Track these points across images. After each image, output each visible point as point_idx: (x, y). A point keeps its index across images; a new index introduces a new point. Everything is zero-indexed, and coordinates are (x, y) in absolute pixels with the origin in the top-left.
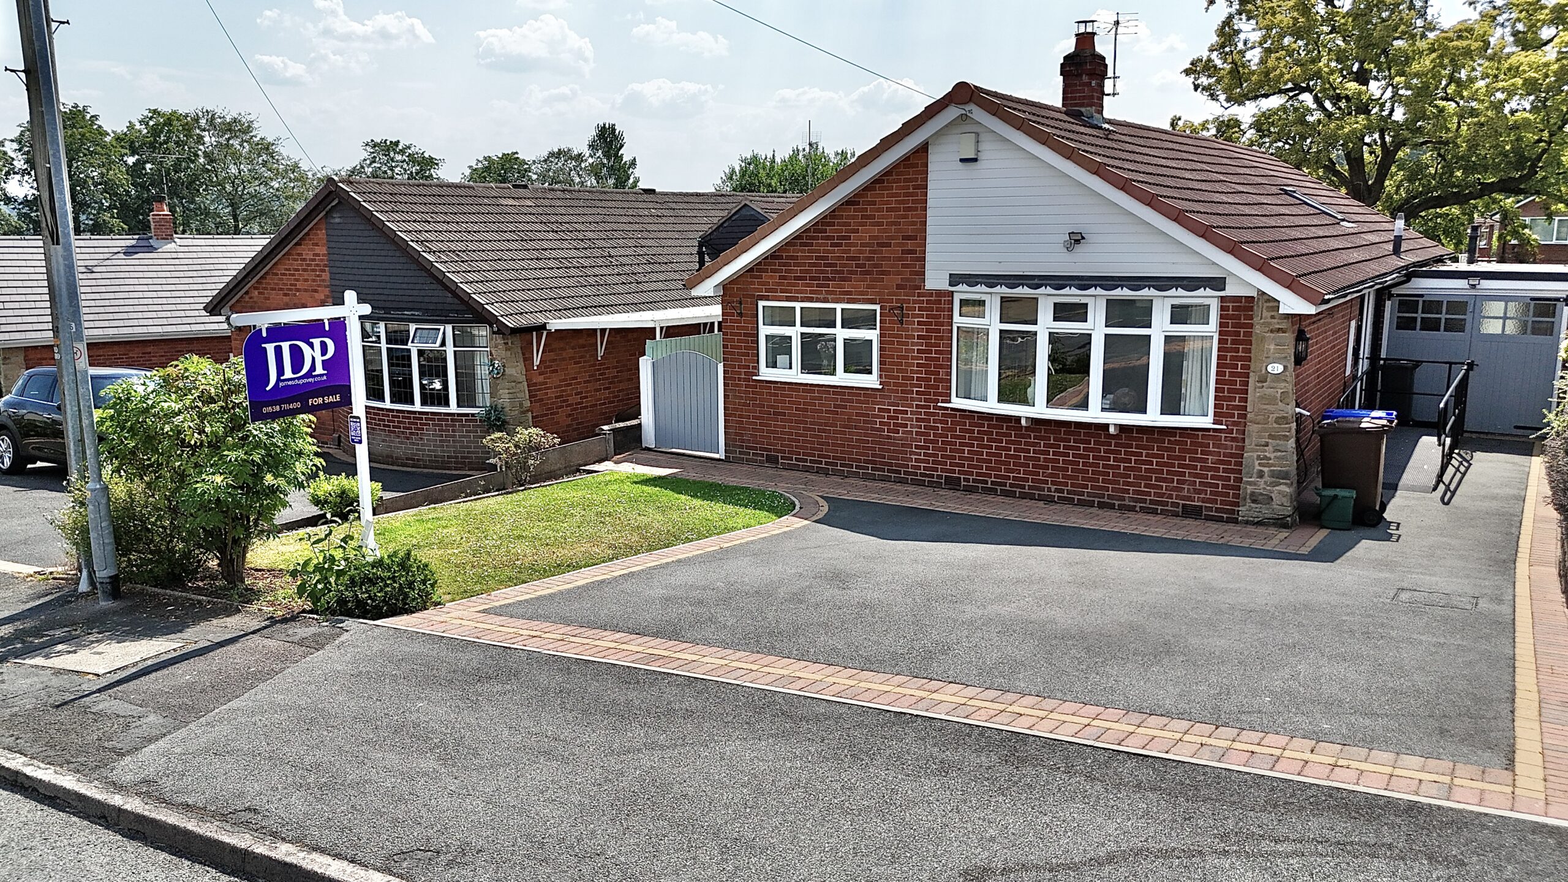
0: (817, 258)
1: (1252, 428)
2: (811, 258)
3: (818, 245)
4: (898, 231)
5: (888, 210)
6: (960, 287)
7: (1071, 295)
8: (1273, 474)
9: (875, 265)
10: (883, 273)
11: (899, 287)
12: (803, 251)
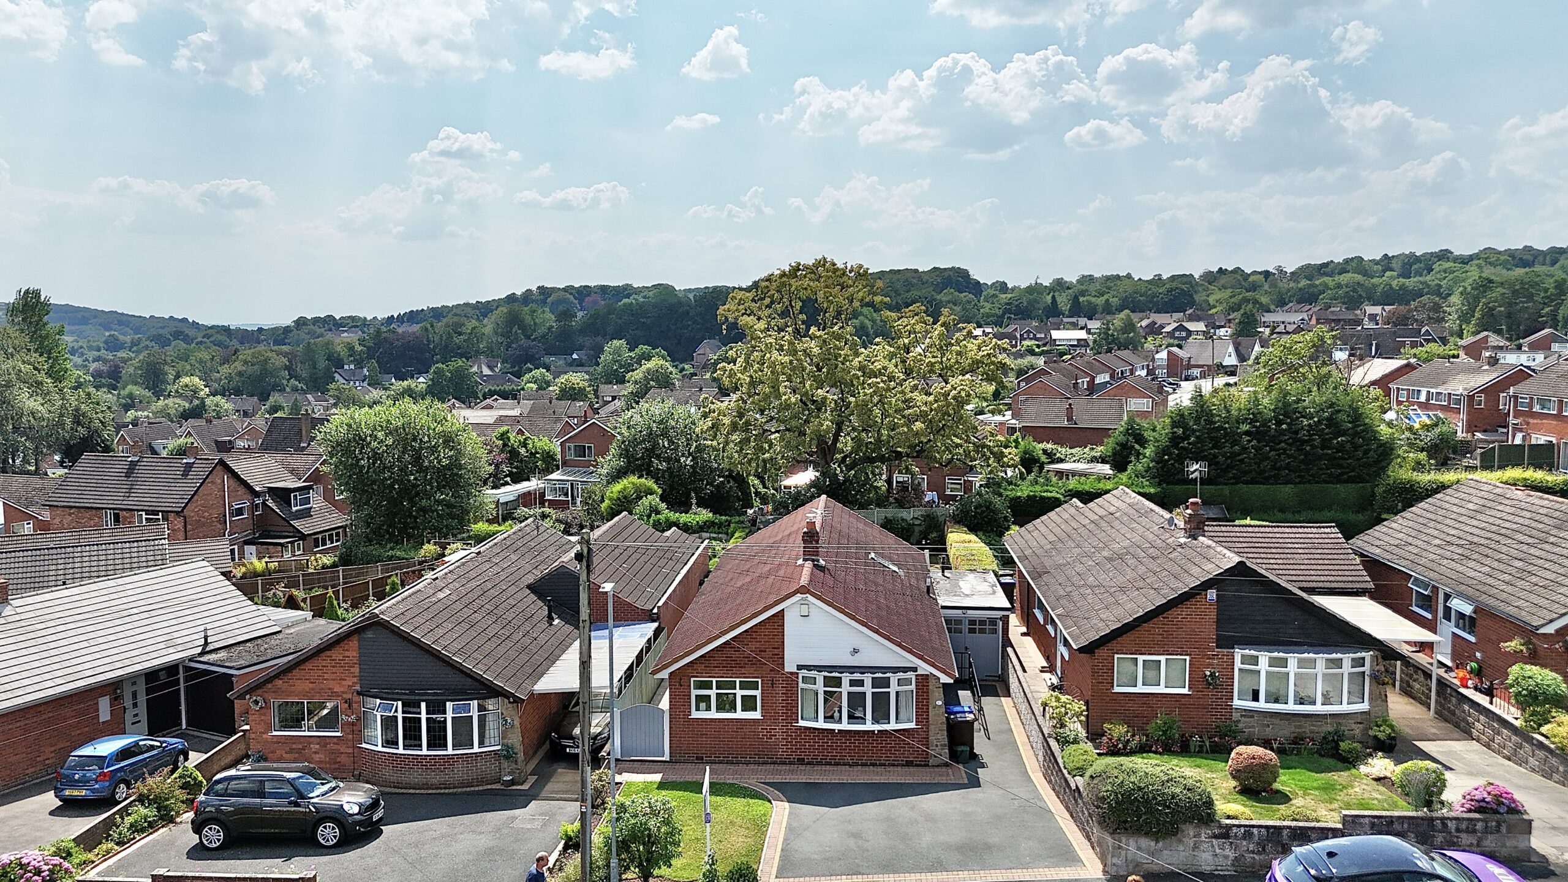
0: (727, 658)
1: (932, 727)
3: (726, 651)
4: (769, 645)
5: (764, 635)
6: (803, 671)
7: (857, 676)
8: (941, 745)
9: (758, 661)
10: (762, 664)
11: (771, 671)
12: (719, 655)
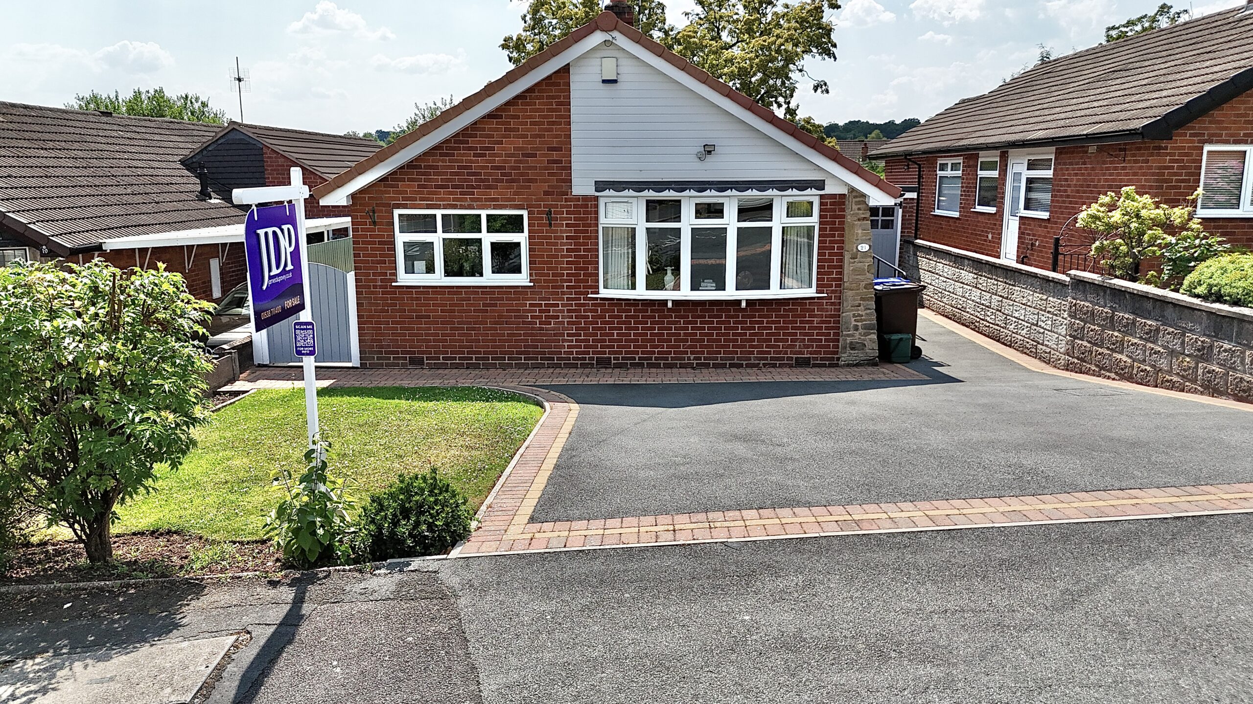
0: (459, 167)
1: (848, 294)
2: (453, 167)
3: (459, 155)
4: (540, 143)
5: (532, 123)
6: (606, 192)
7: (711, 196)
8: (866, 327)
9: (522, 174)
10: (530, 181)
11: (546, 193)
12: (443, 161)
